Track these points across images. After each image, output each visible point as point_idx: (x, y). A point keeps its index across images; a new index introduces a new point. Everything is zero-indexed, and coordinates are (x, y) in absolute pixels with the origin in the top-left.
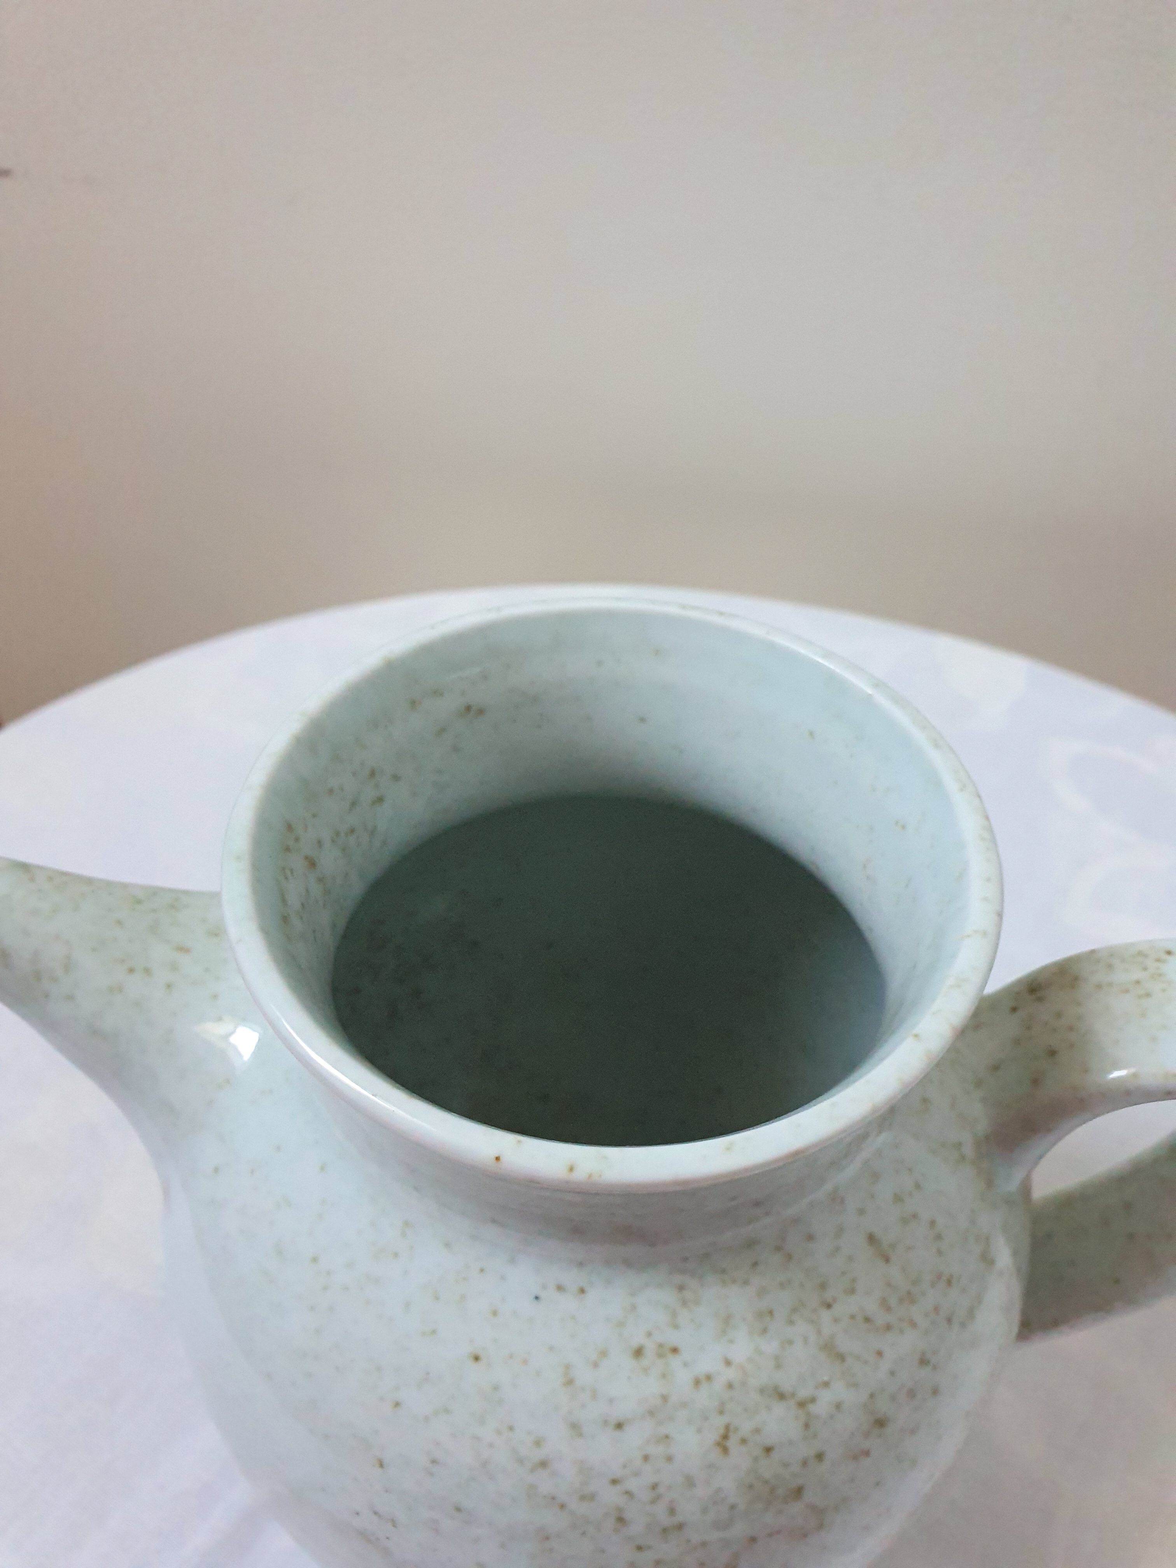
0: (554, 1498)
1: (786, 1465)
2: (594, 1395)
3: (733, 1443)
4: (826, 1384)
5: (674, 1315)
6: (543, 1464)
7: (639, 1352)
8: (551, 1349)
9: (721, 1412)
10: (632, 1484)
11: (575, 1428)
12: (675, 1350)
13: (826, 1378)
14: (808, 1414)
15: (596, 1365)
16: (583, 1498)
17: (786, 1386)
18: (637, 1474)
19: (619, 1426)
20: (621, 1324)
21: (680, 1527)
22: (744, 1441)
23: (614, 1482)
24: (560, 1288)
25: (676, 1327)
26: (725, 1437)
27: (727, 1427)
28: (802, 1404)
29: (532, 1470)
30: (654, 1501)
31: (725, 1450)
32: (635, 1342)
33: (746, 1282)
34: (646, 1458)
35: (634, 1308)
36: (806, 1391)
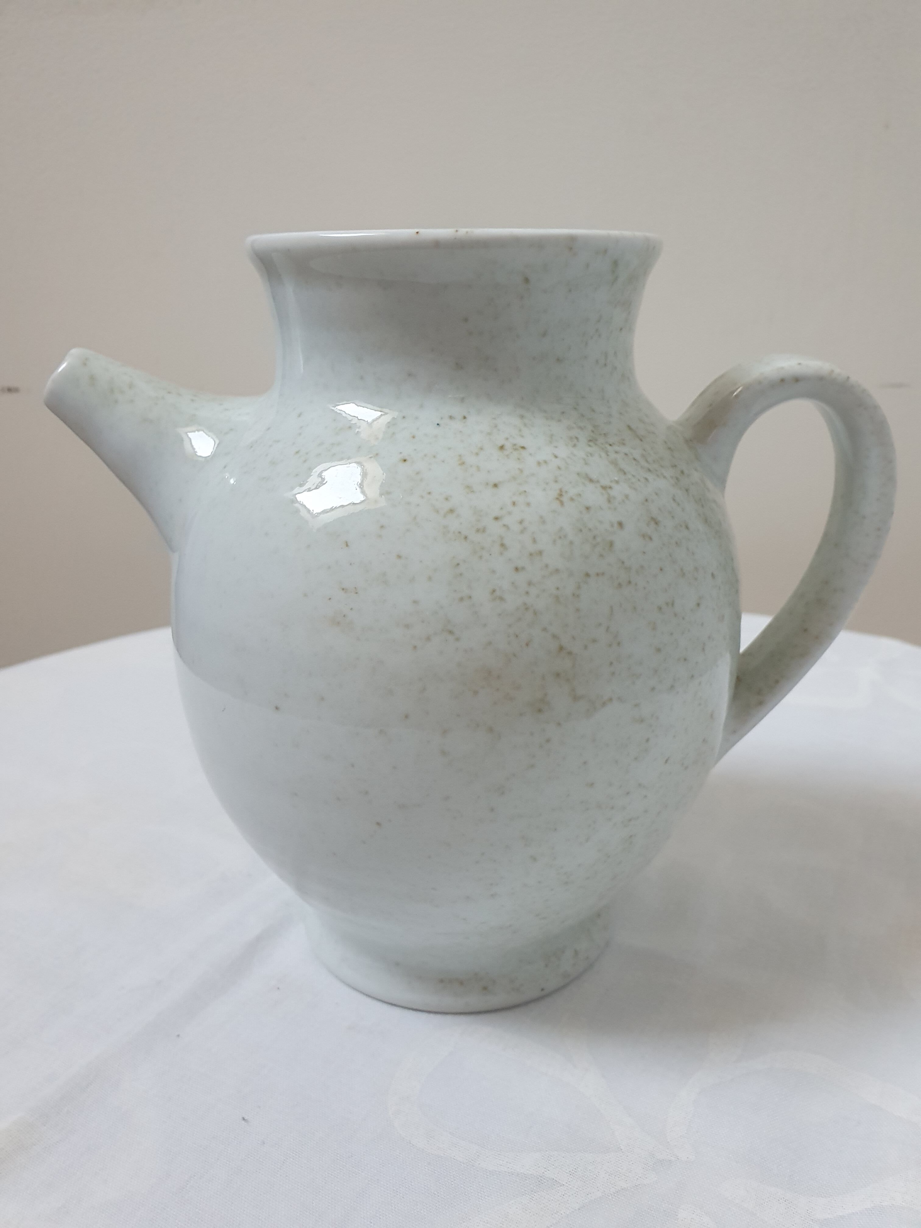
0: (460, 532)
1: (601, 522)
2: (478, 469)
3: (565, 499)
4: (617, 482)
5: (520, 430)
6: (452, 511)
7: (502, 448)
8: (450, 449)
9: (556, 481)
10: (507, 520)
11: (469, 488)
12: (523, 448)
13: (616, 478)
14: (609, 494)
15: (477, 454)
16: (478, 530)
17: (594, 476)
18: (510, 513)
19: (495, 485)
20: (489, 434)
21: (540, 553)
22: (572, 499)
23: (496, 518)
24: (451, 417)
25: (522, 436)
26: (561, 495)
27: (561, 490)
28: (604, 488)
29: (445, 516)
30: (522, 532)
31: (562, 503)
32: (500, 444)
33: (559, 421)
34: (514, 504)
35: (496, 426)
36: (605, 482)
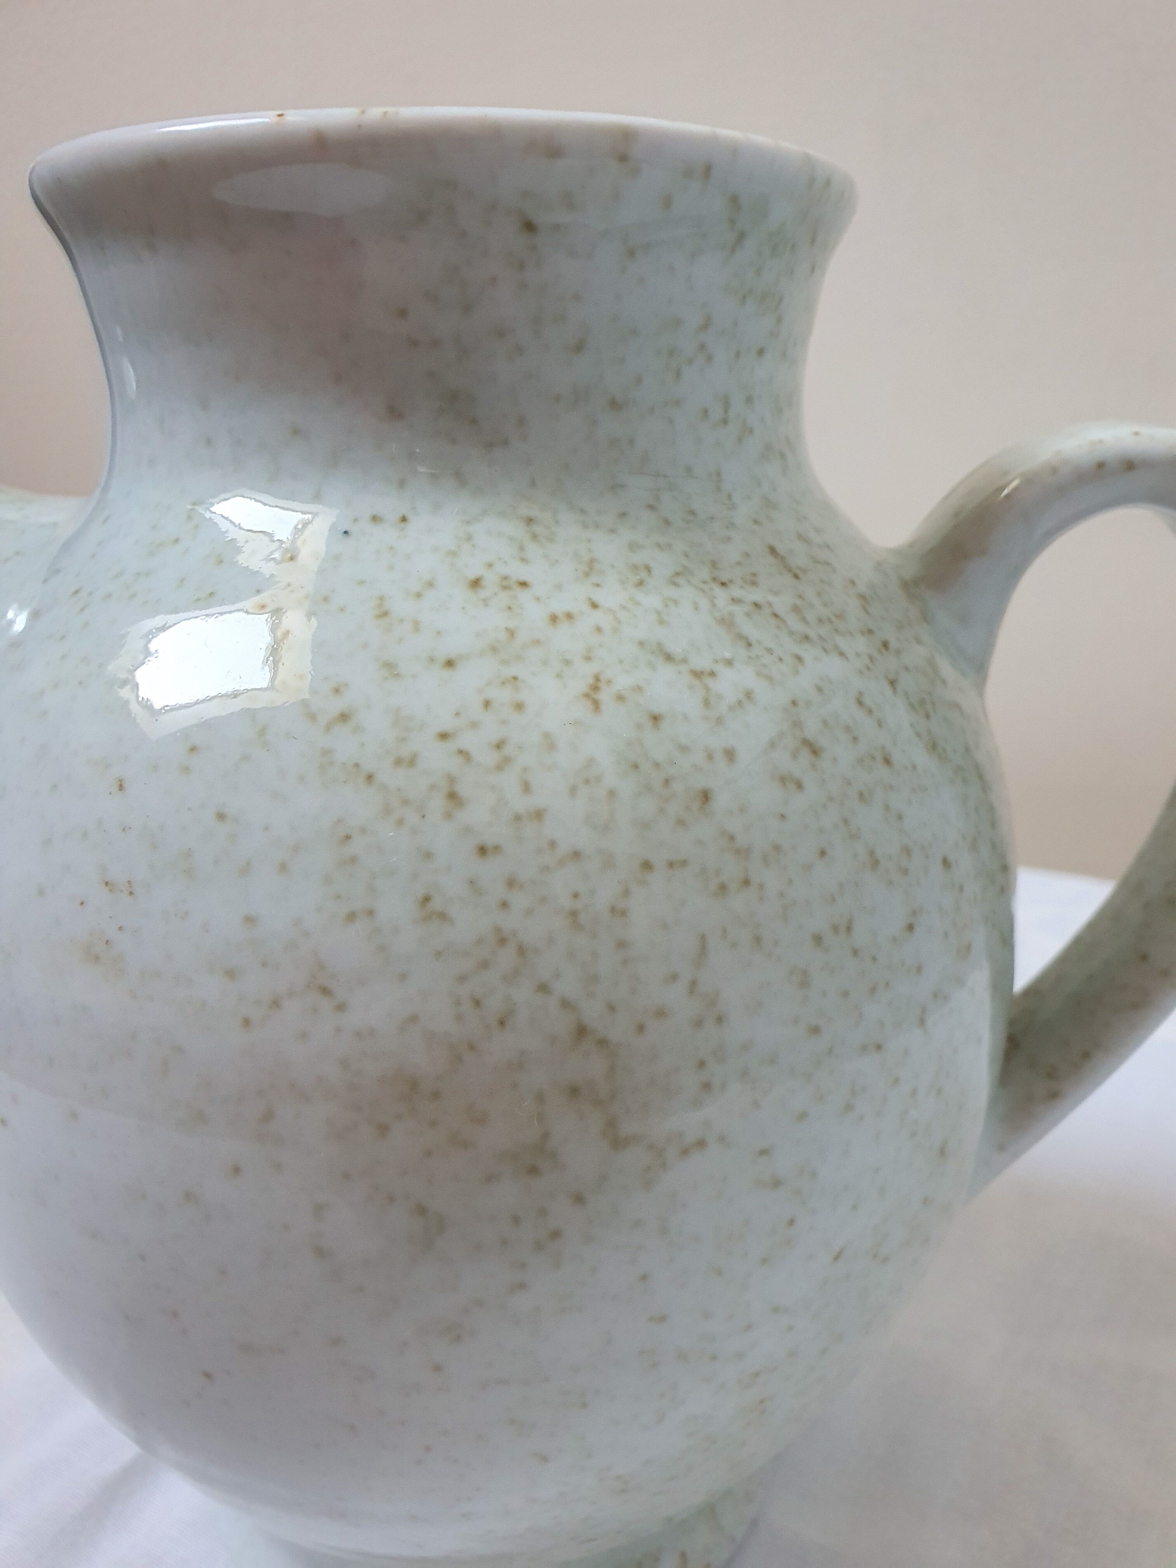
0: (357, 765)
1: (684, 749)
2: (417, 626)
3: (604, 696)
4: (729, 663)
5: (521, 548)
6: (344, 717)
7: (476, 583)
8: (361, 583)
9: (588, 659)
10: (467, 740)
11: (390, 668)
12: (524, 584)
13: (728, 655)
14: (708, 689)
15: (419, 595)
16: (398, 762)
17: (676, 649)
18: (474, 725)
19: (450, 664)
20: (453, 554)
21: (539, 815)
22: (620, 698)
23: (444, 736)
24: (375, 519)
25: (523, 560)
26: (596, 688)
27: (597, 678)
28: (697, 674)
29: (328, 728)
30: (499, 768)
31: (596, 705)
32: (472, 575)
33: (612, 531)
34: (487, 704)
35: (469, 538)
36: (702, 662)
